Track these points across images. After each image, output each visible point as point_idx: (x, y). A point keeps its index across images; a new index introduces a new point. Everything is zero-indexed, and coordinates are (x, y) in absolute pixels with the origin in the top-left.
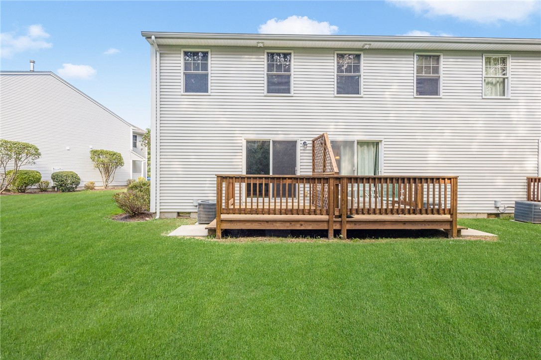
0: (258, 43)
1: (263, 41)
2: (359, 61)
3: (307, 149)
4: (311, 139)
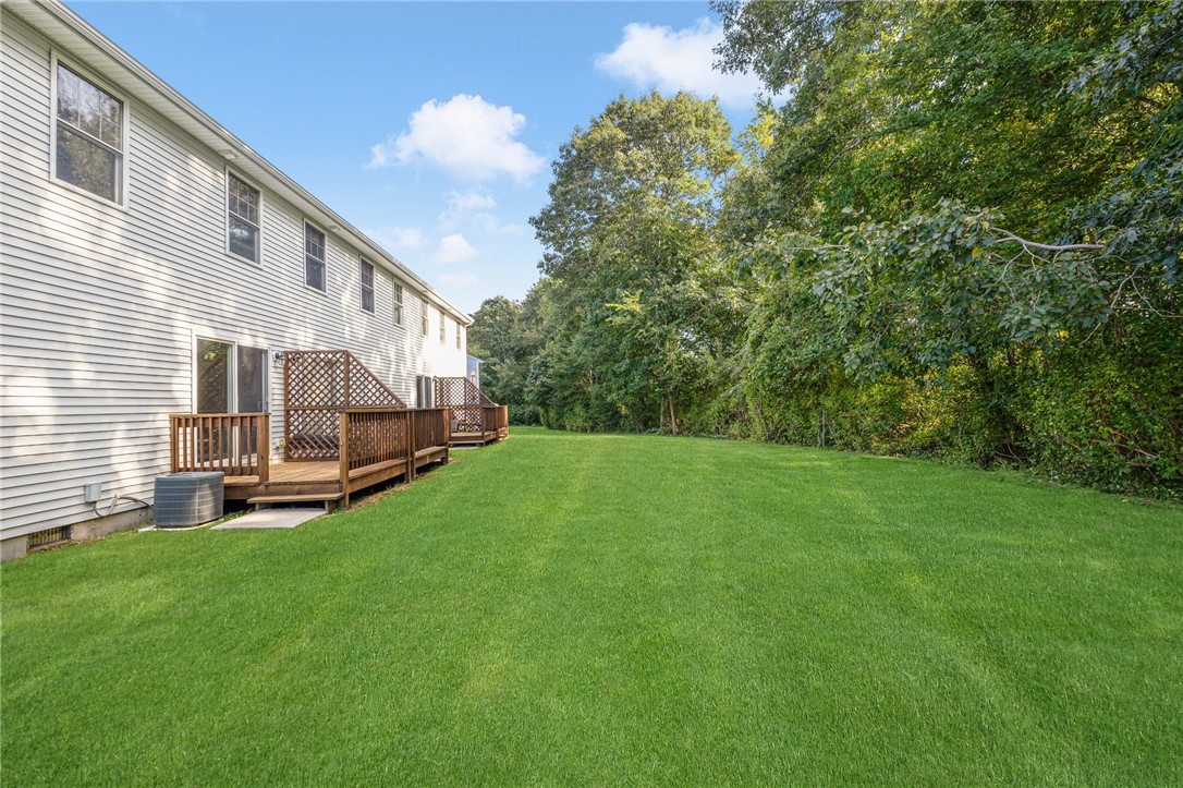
0: (230, 152)
1: (238, 154)
2: (322, 243)
3: (278, 365)
4: (283, 350)
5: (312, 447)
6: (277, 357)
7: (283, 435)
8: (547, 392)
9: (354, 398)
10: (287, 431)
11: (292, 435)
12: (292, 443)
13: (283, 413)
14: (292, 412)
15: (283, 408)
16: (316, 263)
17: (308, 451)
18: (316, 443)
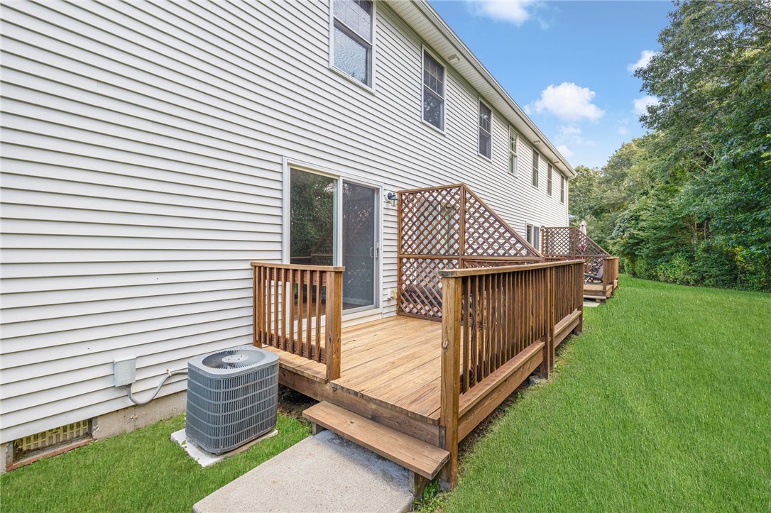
2: (442, 78)
3: (390, 206)
4: (397, 190)
5: (423, 302)
6: (390, 197)
7: (395, 284)
8: (637, 244)
9: (470, 246)
10: (400, 282)
11: (404, 286)
12: (403, 295)
13: (396, 261)
14: (405, 260)
15: (395, 255)
16: (434, 98)
17: (419, 307)
18: (427, 297)
